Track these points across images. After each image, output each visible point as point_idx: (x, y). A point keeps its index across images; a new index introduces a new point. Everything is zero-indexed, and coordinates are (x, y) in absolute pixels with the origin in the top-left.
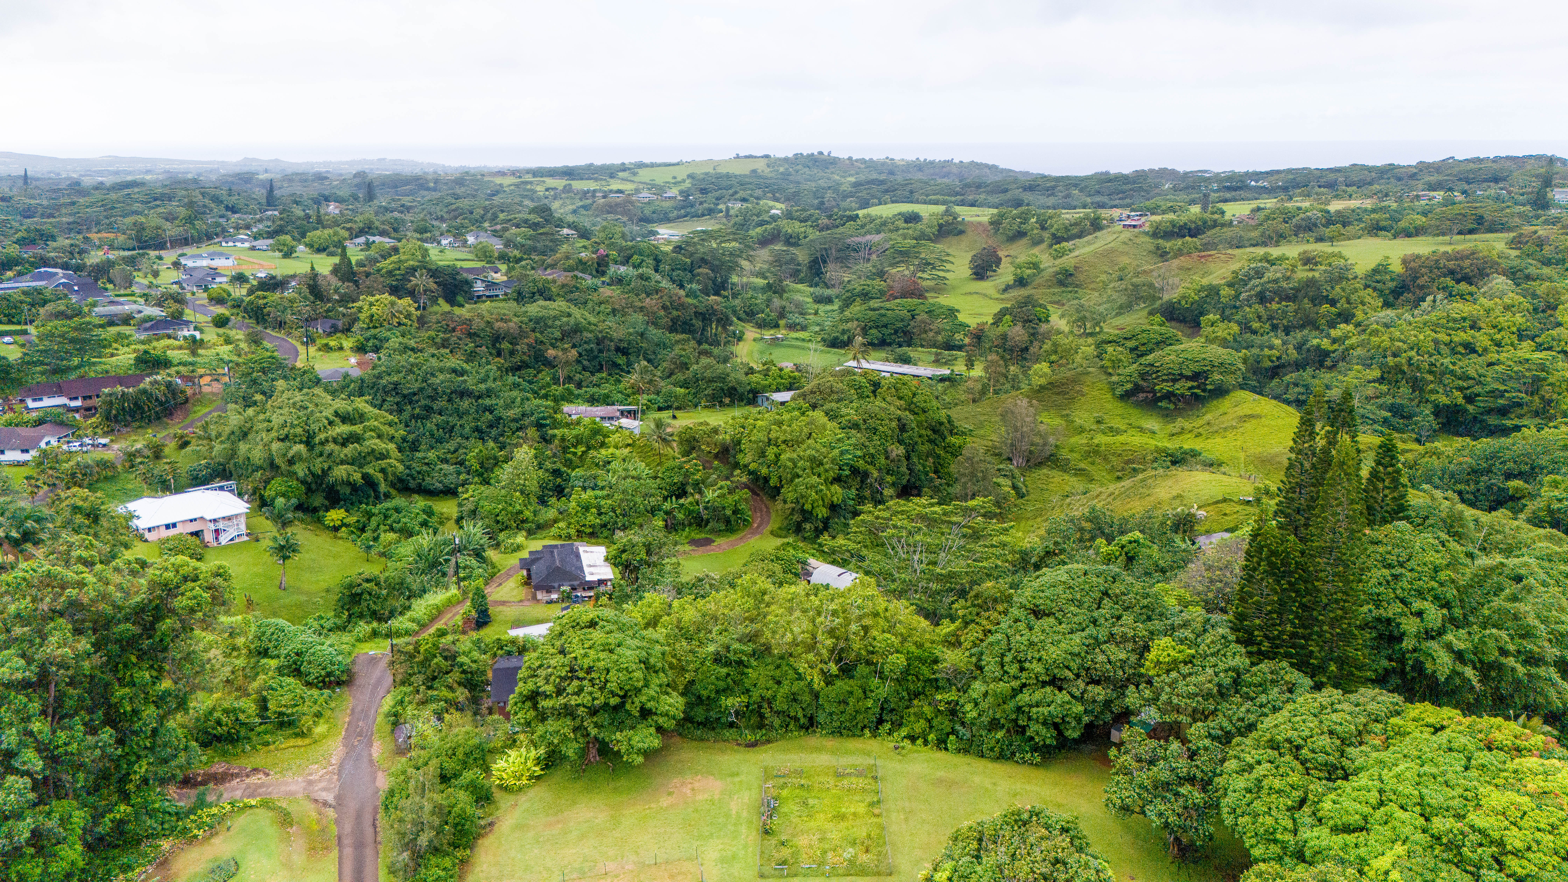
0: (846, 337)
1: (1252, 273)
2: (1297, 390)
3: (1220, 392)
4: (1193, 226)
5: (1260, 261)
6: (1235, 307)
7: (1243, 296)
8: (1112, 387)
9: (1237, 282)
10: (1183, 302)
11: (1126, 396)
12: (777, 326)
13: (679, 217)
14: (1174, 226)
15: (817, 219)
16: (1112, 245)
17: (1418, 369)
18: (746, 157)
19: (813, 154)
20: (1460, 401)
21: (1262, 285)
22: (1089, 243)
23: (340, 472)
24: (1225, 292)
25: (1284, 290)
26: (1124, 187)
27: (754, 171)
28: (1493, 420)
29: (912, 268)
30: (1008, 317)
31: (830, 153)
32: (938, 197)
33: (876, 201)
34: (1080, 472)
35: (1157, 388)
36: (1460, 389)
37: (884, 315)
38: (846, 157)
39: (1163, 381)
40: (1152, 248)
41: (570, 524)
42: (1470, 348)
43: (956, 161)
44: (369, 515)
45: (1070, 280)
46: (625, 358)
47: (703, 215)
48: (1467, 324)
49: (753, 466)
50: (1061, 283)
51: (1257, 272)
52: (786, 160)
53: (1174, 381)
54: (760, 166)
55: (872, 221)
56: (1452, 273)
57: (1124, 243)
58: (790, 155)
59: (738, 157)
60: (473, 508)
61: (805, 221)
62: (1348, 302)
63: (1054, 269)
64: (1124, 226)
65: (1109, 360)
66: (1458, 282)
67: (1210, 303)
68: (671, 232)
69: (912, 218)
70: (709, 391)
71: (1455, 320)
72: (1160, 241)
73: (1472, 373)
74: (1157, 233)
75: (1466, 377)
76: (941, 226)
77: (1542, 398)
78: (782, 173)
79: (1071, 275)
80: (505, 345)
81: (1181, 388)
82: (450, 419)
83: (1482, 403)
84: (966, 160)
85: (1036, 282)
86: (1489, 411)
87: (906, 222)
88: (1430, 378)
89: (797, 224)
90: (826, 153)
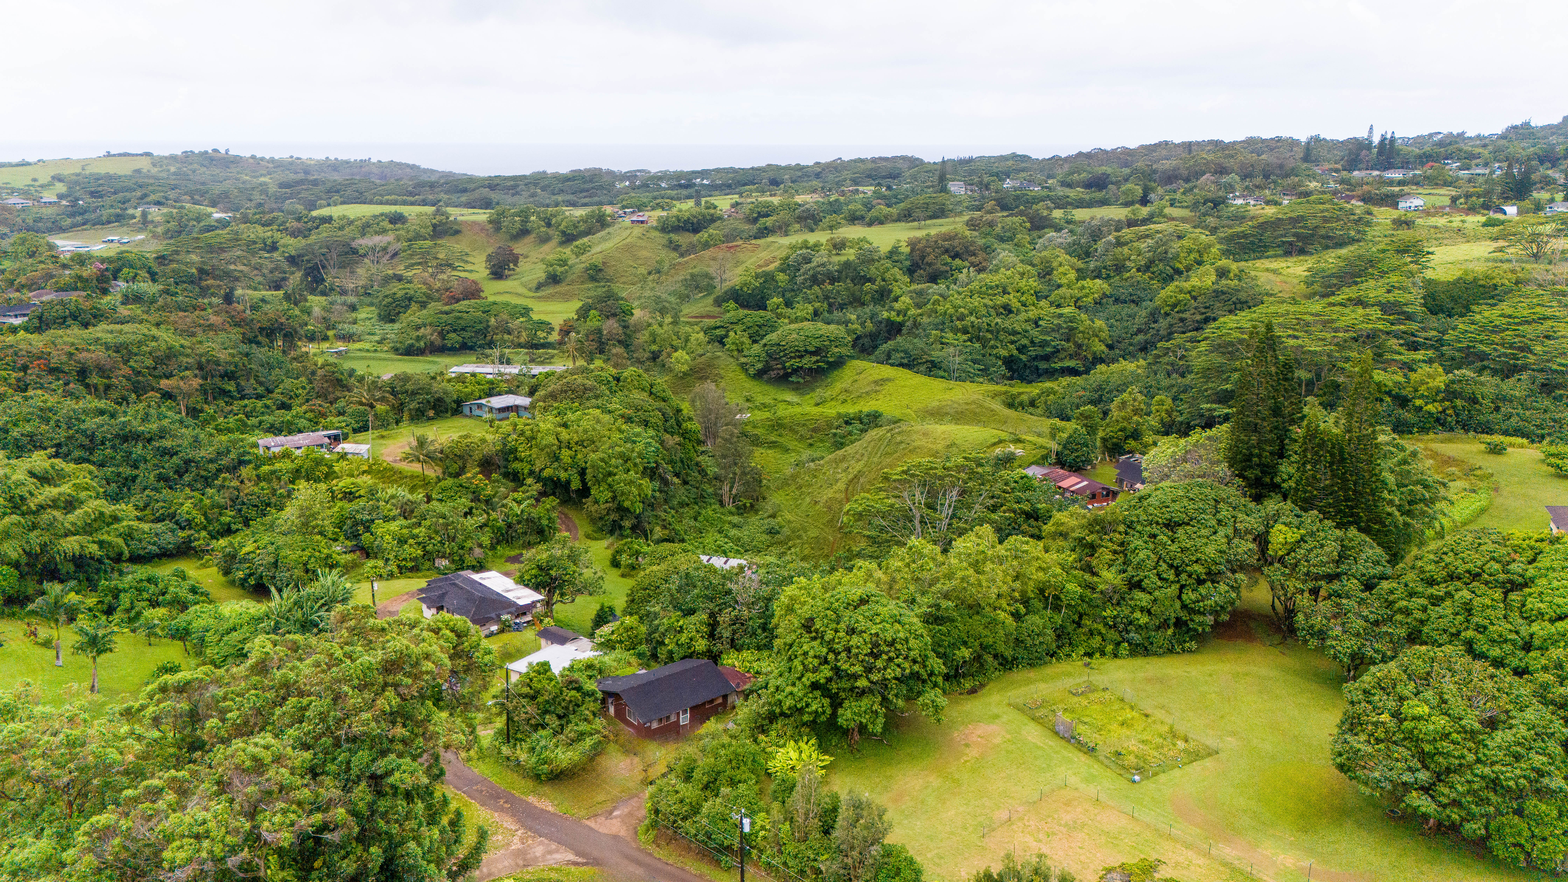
0: (422, 344)
1: (800, 259)
2: (898, 355)
3: (838, 363)
4: (695, 220)
5: (801, 248)
6: (793, 290)
7: (799, 280)
8: (744, 367)
9: (788, 267)
10: (745, 289)
11: (759, 375)
12: (326, 338)
13: (74, 226)
14: (679, 220)
15: (284, 223)
16: (628, 240)
17: (980, 330)
18: (120, 155)
19: (206, 152)
20: (1015, 352)
21: (813, 268)
22: (604, 240)
23: (71, 545)
24: (781, 277)
25: (831, 272)
26: (586, 186)
27: (138, 171)
28: (1043, 365)
29: (430, 270)
30: (592, 312)
31: (227, 151)
32: (393, 197)
33: (324, 202)
34: (773, 445)
35: (787, 364)
36: (1012, 342)
37: (460, 318)
38: (248, 155)
39: (791, 358)
40: (664, 241)
41: (387, 560)
42: (1008, 310)
43: (373, 160)
44: (116, 593)
45: (600, 275)
46: (232, 383)
47: (109, 222)
48: (1000, 290)
49: (547, 473)
50: (593, 279)
51: (804, 258)
52: (173, 158)
53: (801, 357)
54: (144, 164)
55: (351, 223)
56: (947, 251)
57: (639, 238)
58: (178, 152)
59: (109, 155)
60: (273, 560)
61: (269, 225)
62: (884, 280)
63: (583, 265)
64: (633, 222)
65: (733, 343)
66: (953, 258)
67: (768, 289)
68: (79, 243)
69: (397, 219)
70: (414, 405)
71: (991, 288)
72: (672, 235)
73: (1018, 329)
74: (665, 228)
75: (1015, 333)
76: (434, 226)
77: (1075, 343)
78: (174, 174)
79: (600, 270)
80: (95, 379)
81: (808, 362)
82: (121, 470)
83: (1033, 352)
84: (385, 159)
85: (569, 279)
86: (1036, 358)
87: (391, 222)
88: (989, 336)
89: (260, 229)
90: (223, 151)
